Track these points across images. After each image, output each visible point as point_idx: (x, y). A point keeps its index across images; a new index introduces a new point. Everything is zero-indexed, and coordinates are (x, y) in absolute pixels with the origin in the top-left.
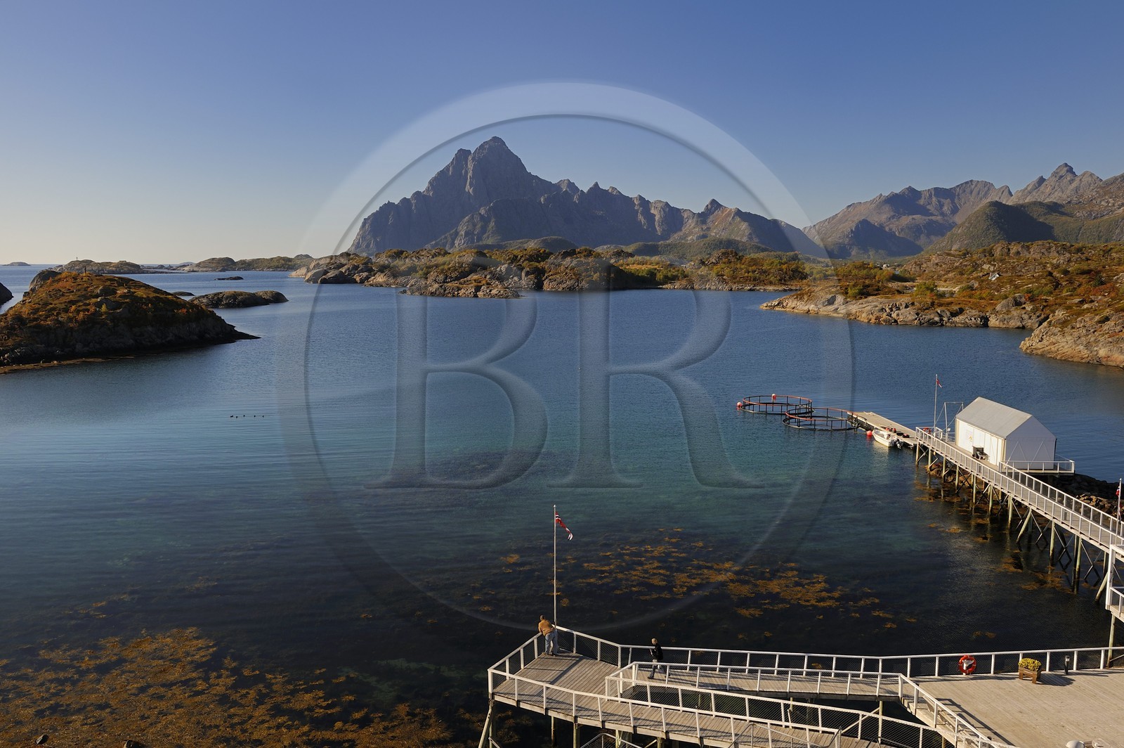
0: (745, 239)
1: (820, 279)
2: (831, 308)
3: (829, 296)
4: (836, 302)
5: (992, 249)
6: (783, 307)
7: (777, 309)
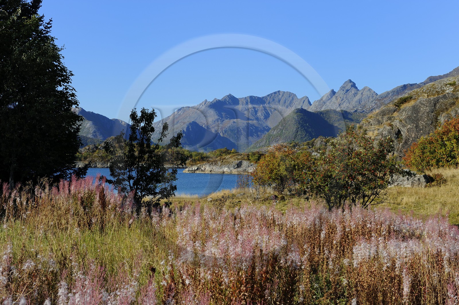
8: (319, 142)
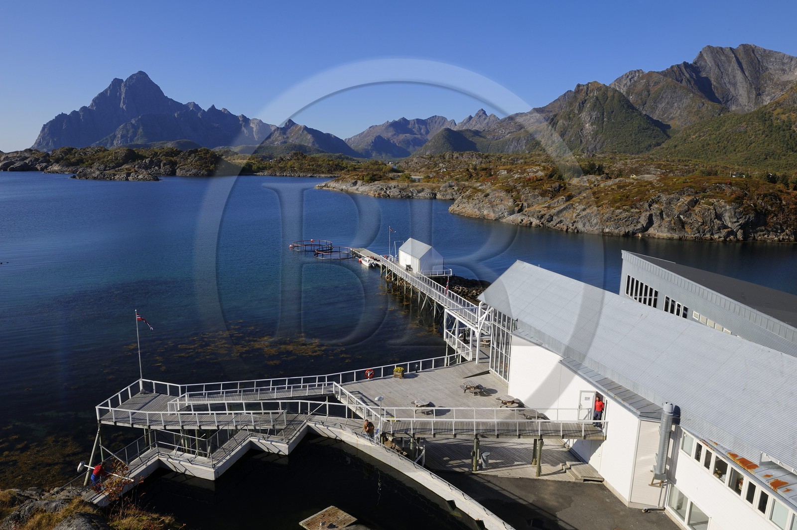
0: (310, 145)
1: (352, 171)
2: (355, 188)
3: (353, 181)
4: (357, 185)
5: (444, 155)
6: (328, 187)
7: (324, 188)
8: (448, 155)
